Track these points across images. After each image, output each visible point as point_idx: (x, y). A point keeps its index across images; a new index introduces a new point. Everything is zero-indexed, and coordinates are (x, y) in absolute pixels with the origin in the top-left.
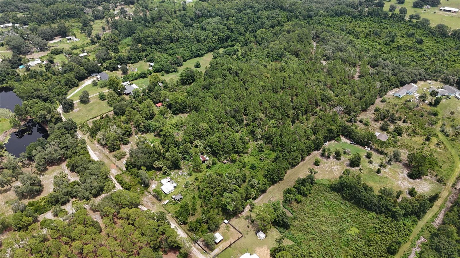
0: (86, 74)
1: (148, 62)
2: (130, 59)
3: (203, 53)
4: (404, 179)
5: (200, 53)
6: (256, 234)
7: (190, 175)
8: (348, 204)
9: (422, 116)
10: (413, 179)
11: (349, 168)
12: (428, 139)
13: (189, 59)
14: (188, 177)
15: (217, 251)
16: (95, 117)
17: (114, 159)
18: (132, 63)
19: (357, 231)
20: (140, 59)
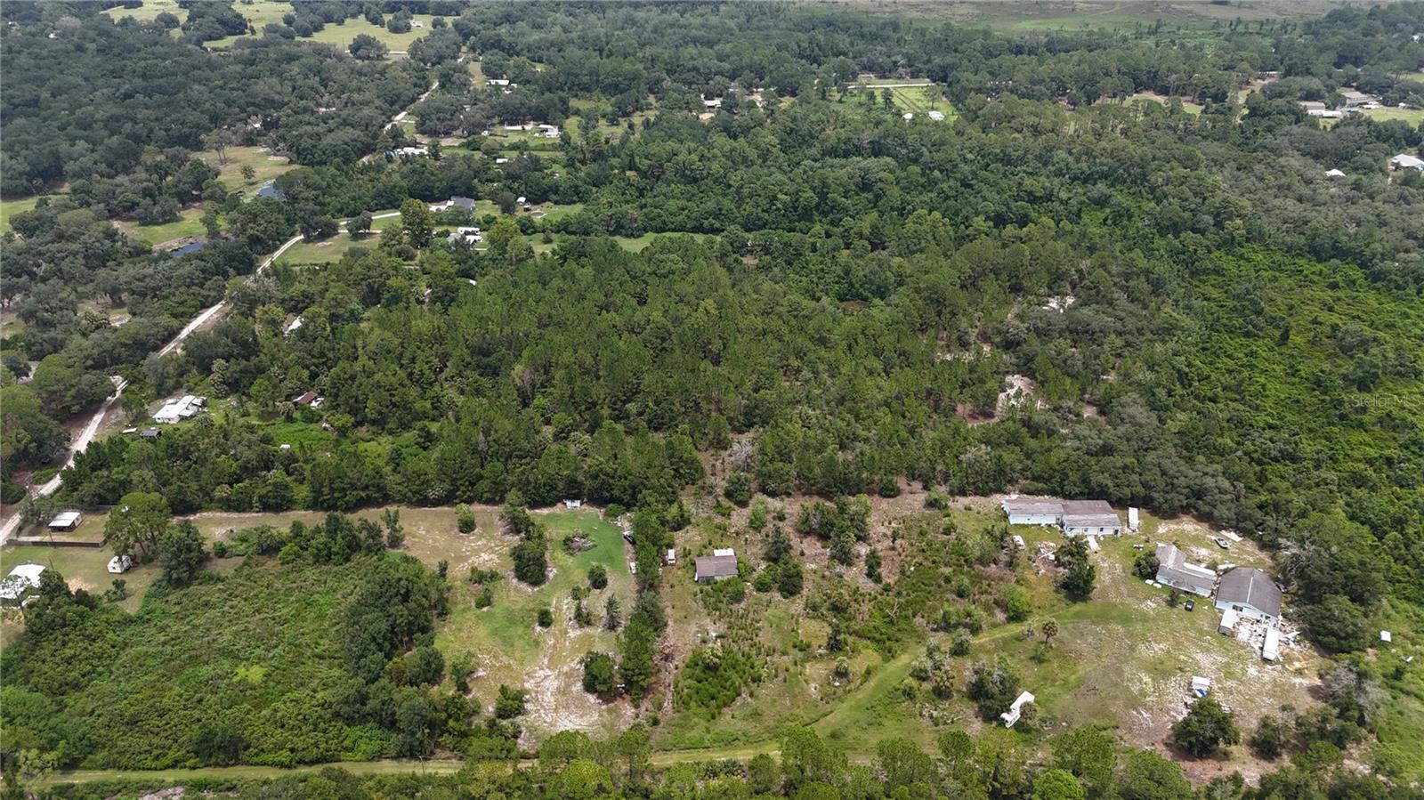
0: (436, 192)
2: (556, 193)
3: (717, 225)
5: (706, 224)
7: (245, 415)
12: (833, 646)
13: (674, 230)
14: (237, 416)
15: (37, 539)
18: (556, 203)
20: (581, 200)
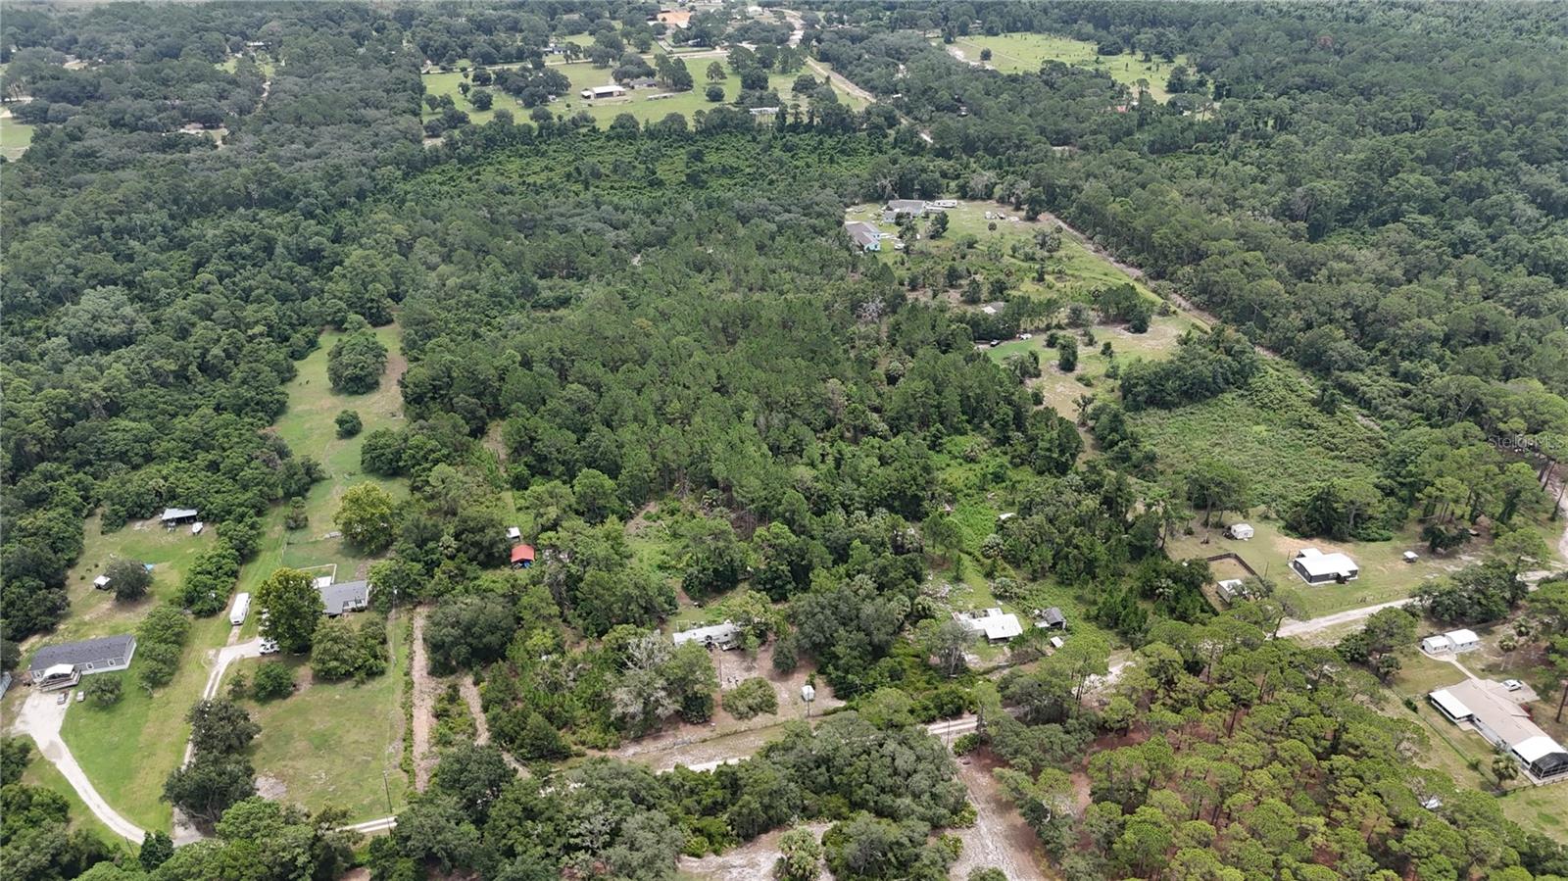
1: (124, 523)
4: (1140, 340)
6: (1231, 537)
7: (958, 579)
8: (1188, 409)
9: (963, 257)
10: (1145, 331)
11: (1071, 376)
12: (1041, 279)
14: (962, 585)
16: (410, 732)
17: (755, 720)
19: (1262, 428)
